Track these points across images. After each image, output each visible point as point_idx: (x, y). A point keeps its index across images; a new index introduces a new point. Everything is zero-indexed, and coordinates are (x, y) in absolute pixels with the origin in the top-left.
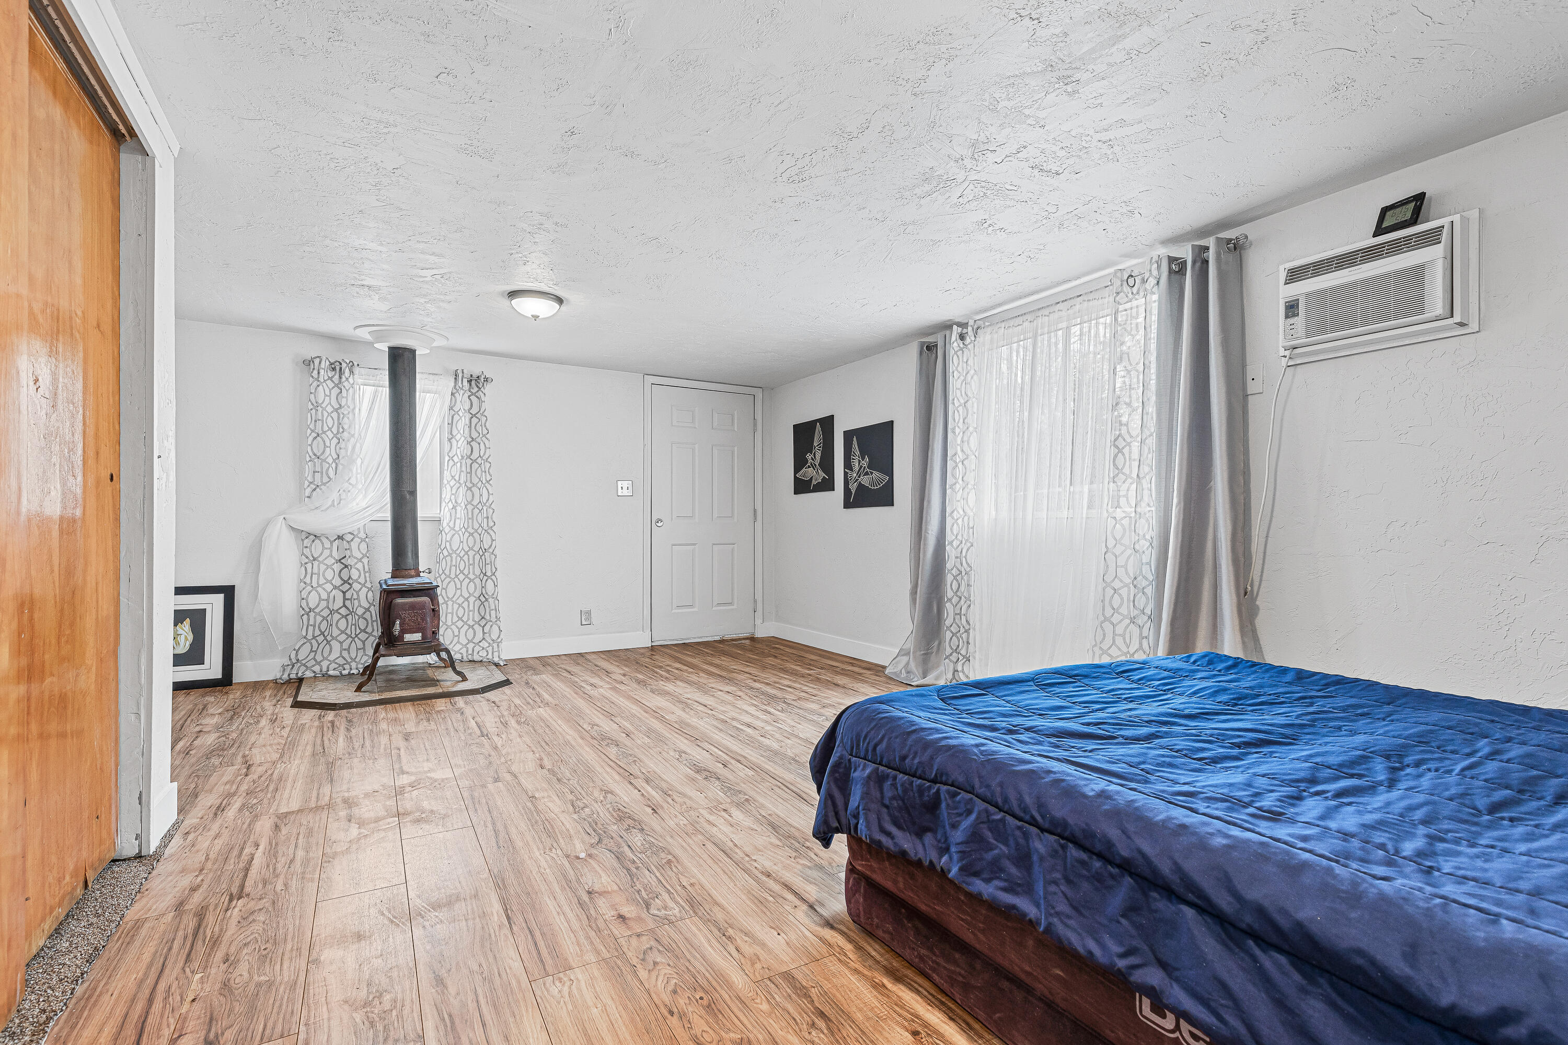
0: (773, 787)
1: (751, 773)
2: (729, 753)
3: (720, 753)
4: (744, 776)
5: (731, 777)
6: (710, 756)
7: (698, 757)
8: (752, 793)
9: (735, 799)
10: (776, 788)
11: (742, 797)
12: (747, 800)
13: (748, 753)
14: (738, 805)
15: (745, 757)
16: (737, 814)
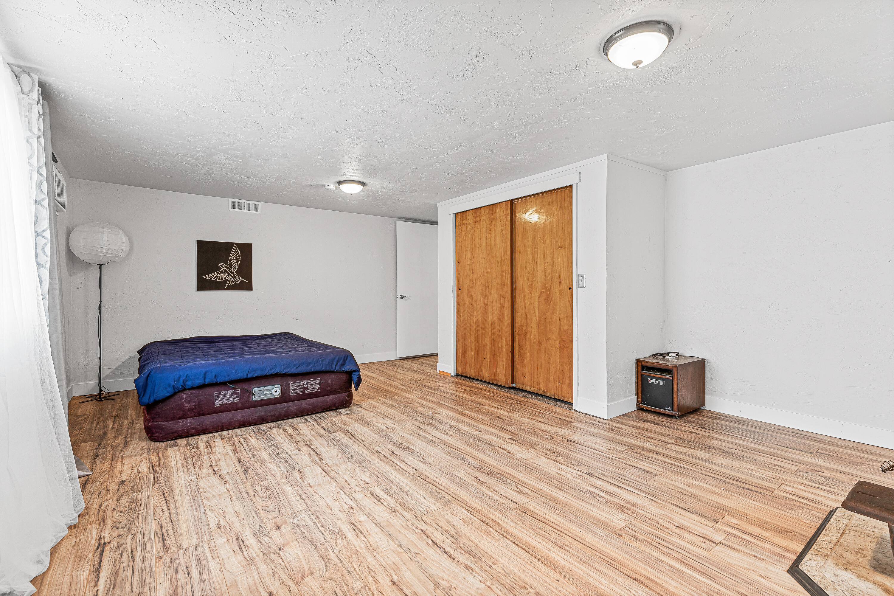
0: (365, 440)
1: (377, 448)
2: (392, 463)
3: (398, 463)
4: (381, 446)
5: (388, 445)
6: (404, 460)
7: (412, 459)
8: (376, 436)
9: (385, 434)
10: (364, 439)
11: (381, 434)
12: (379, 433)
13: (379, 463)
14: (383, 431)
15: (381, 460)
16: (383, 427)
